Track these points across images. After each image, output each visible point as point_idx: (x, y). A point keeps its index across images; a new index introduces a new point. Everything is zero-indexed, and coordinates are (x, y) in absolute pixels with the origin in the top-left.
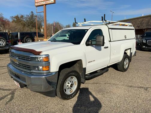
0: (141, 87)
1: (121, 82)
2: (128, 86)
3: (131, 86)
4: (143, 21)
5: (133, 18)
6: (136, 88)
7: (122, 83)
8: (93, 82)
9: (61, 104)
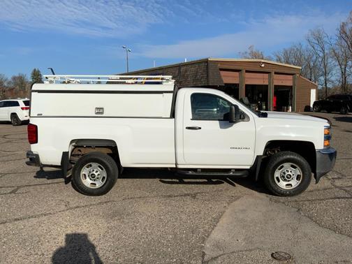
0: (185, 195)
1: (152, 192)
2: (165, 196)
3: (170, 196)
4: (186, 71)
5: (168, 65)
6: (178, 198)
7: (155, 193)
8: (99, 201)
9: (37, 254)
